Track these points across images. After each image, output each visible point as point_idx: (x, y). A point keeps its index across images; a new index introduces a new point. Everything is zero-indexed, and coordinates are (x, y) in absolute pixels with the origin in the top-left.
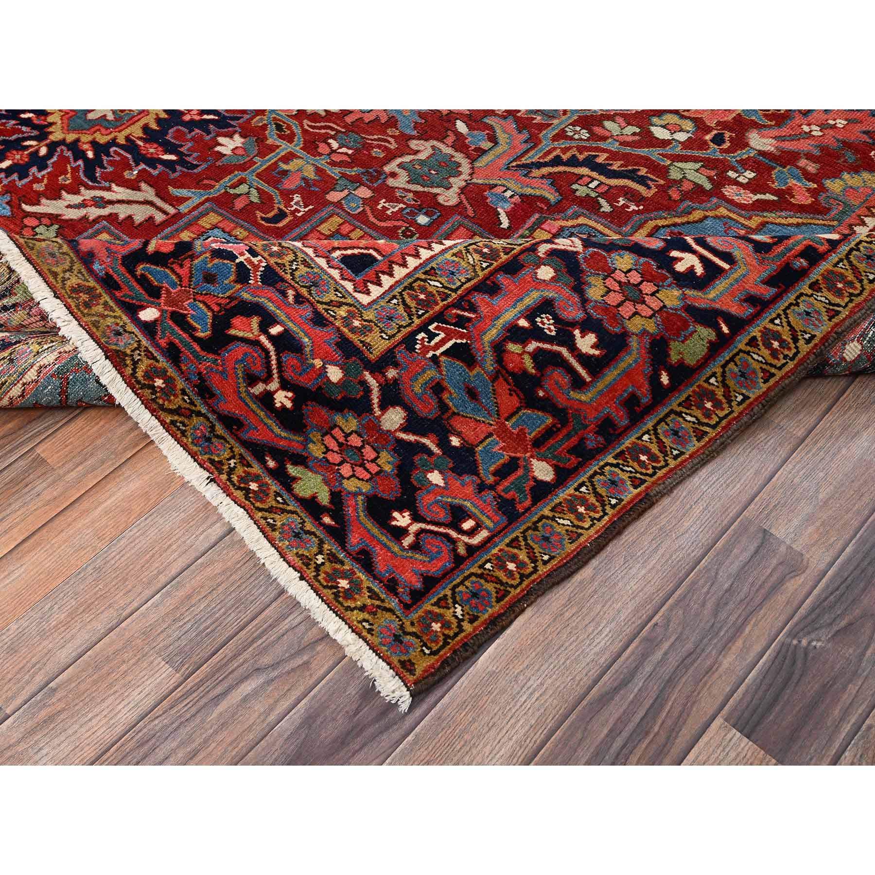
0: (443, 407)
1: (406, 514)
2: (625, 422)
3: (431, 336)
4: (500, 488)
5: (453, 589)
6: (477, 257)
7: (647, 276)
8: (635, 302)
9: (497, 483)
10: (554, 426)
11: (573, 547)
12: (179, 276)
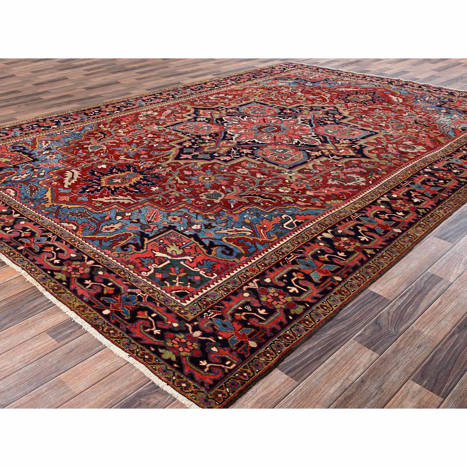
0: (215, 330)
1: (205, 361)
2: (280, 328)
3: (209, 314)
4: (238, 351)
5: (225, 383)
6: (222, 291)
7: (280, 294)
8: (277, 301)
9: (237, 349)
10: (255, 331)
11: (267, 366)
12: (117, 300)
